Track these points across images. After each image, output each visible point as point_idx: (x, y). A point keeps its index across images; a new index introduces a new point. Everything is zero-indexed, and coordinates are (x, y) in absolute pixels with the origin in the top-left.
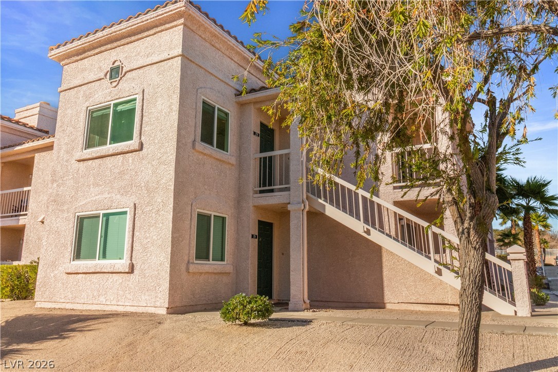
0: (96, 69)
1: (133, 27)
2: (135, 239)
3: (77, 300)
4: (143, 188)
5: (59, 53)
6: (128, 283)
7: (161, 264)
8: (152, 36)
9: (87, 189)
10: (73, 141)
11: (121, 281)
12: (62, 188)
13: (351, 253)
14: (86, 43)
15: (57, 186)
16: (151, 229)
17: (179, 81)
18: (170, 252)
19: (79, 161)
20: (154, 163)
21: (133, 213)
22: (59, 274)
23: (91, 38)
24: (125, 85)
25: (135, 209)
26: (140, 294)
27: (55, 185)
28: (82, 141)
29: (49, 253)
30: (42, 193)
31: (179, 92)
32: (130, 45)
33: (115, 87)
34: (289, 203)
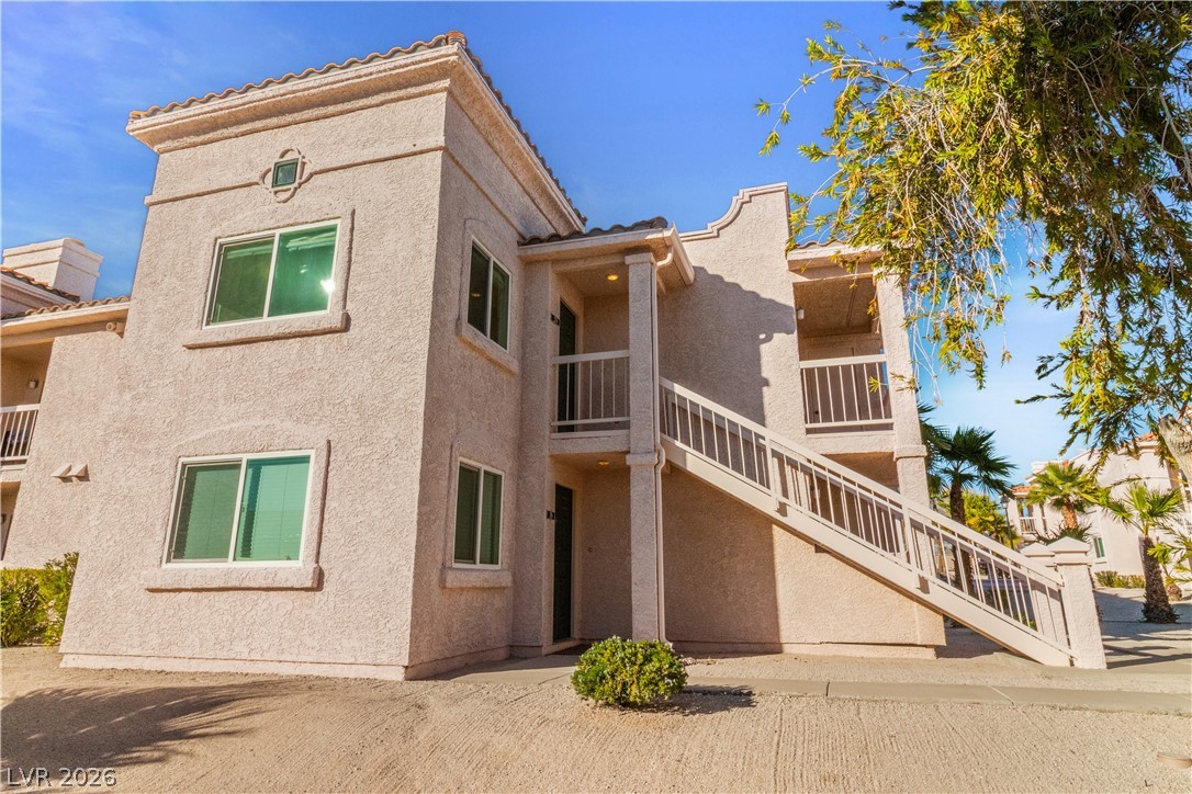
0: (238, 164)
1: (335, 86)
2: (326, 516)
3: (175, 651)
4: (349, 408)
5: (154, 125)
6: (308, 612)
7: (391, 571)
8: (375, 109)
9: (210, 407)
10: (177, 307)
11: (289, 607)
12: (144, 403)
13: (727, 549)
14: (221, 109)
15: (134, 398)
16: (369, 494)
17: (437, 198)
18: (414, 544)
19: (190, 348)
20: (375, 358)
21: (324, 460)
22: (128, 592)
23: (234, 100)
24: (308, 199)
25: (329, 451)
26: (338, 637)
27: (127, 396)
28: (202, 306)
29: (105, 545)
30: (66, 417)
31: (437, 218)
32: (322, 122)
33: (285, 201)
34: (628, 452)
